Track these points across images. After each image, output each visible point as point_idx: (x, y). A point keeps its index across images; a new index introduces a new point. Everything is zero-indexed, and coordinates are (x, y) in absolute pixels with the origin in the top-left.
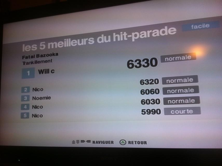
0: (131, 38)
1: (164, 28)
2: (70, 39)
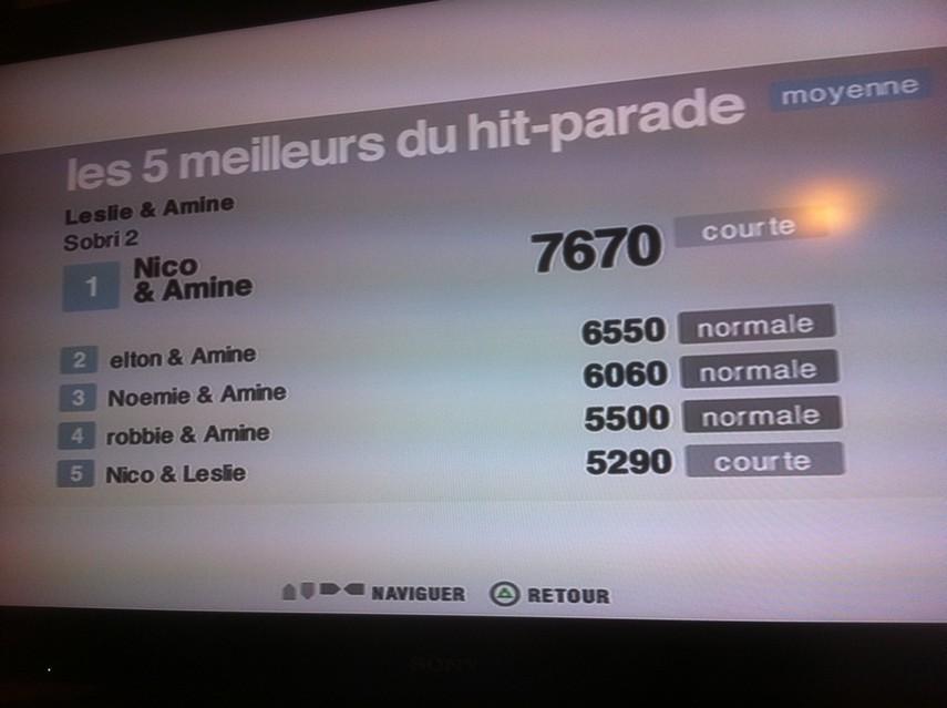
0: (548, 135)
1: (692, 96)
2: (276, 138)
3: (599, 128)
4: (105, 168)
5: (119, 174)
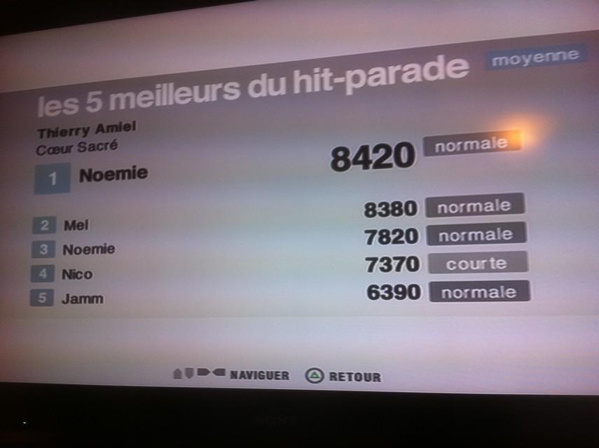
0: (343, 85)
1: (436, 60)
2: (171, 85)
3: (377, 80)
4: (62, 102)
5: (71, 107)
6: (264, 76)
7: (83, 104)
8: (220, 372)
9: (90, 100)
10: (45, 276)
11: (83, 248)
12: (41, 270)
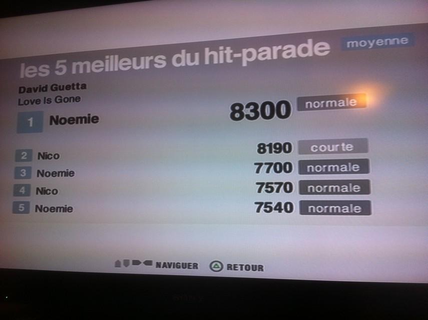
0: (240, 59)
1: (306, 42)
2: (116, 56)
3: (264, 56)
4: (38, 67)
5: (44, 71)
6: (183, 51)
7: (53, 69)
8: (148, 263)
9: (58, 67)
10: (23, 192)
11: (51, 173)
12: (21, 188)
